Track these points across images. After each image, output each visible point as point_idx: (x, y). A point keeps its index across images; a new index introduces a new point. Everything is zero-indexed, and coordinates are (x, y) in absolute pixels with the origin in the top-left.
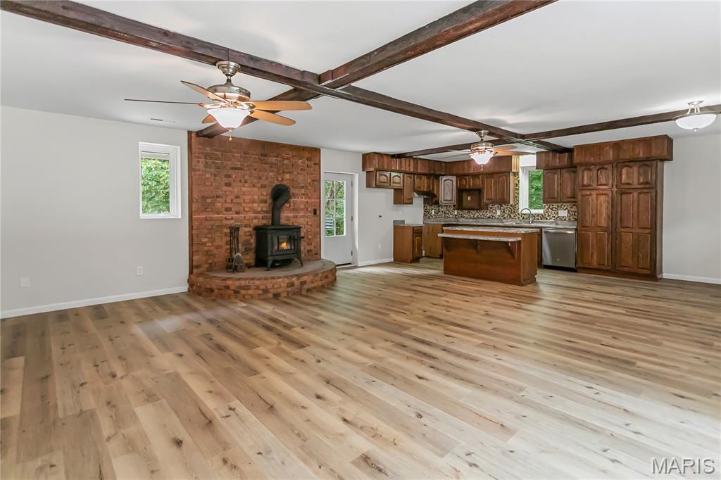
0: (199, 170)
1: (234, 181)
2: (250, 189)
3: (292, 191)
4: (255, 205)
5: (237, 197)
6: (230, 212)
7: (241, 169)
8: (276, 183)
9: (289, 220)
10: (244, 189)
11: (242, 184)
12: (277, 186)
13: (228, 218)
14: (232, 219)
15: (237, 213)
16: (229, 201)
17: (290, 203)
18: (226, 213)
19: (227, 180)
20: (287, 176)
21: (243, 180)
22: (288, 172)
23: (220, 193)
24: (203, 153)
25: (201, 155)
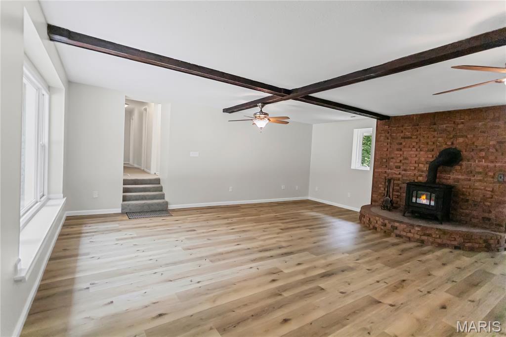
0: (381, 141)
1: (404, 147)
2: (417, 153)
3: (464, 154)
4: (421, 165)
5: (406, 159)
6: (399, 169)
7: (411, 138)
8: (444, 147)
9: (458, 182)
10: (411, 152)
11: (410, 149)
12: (445, 150)
13: (396, 173)
14: (400, 174)
15: (405, 170)
16: (398, 161)
17: (461, 165)
18: (396, 169)
19: (399, 147)
20: (461, 140)
21: (411, 146)
22: (462, 136)
23: (393, 155)
24: (383, 130)
25: (383, 132)
